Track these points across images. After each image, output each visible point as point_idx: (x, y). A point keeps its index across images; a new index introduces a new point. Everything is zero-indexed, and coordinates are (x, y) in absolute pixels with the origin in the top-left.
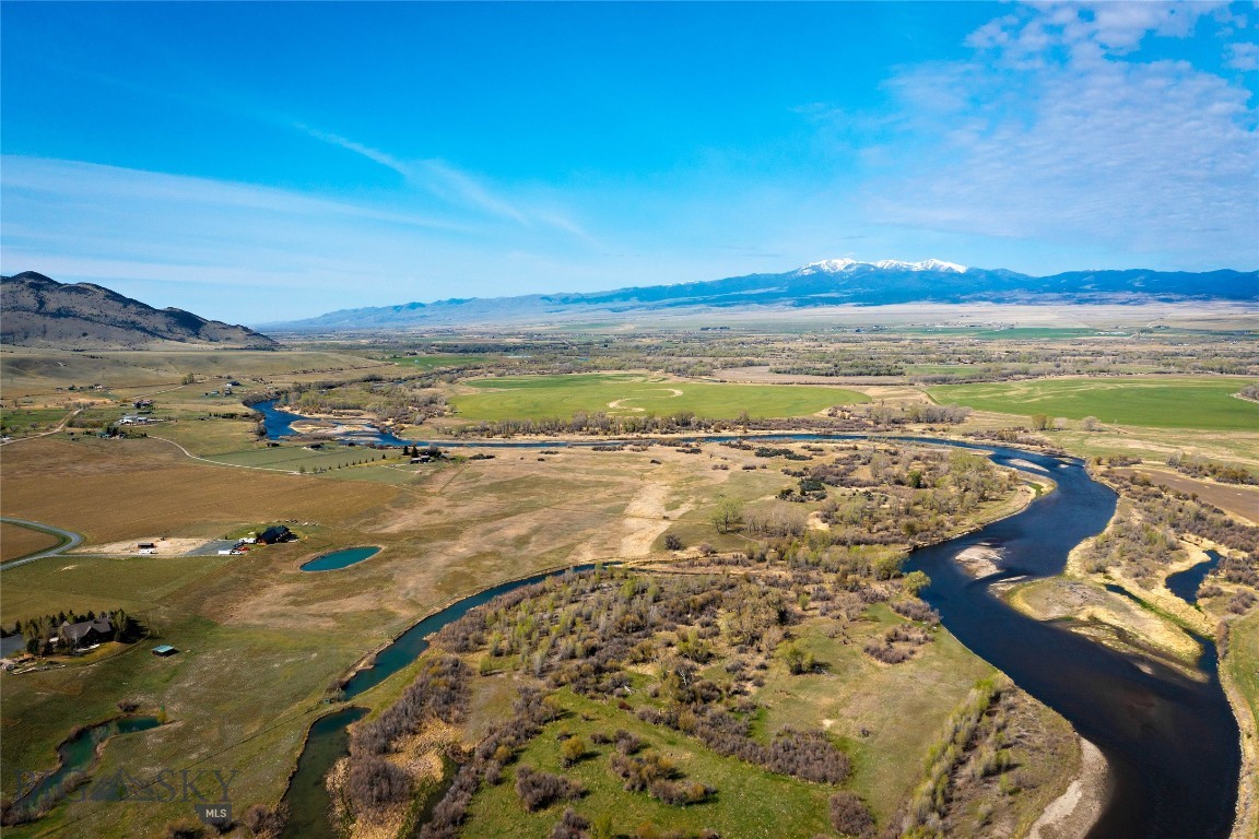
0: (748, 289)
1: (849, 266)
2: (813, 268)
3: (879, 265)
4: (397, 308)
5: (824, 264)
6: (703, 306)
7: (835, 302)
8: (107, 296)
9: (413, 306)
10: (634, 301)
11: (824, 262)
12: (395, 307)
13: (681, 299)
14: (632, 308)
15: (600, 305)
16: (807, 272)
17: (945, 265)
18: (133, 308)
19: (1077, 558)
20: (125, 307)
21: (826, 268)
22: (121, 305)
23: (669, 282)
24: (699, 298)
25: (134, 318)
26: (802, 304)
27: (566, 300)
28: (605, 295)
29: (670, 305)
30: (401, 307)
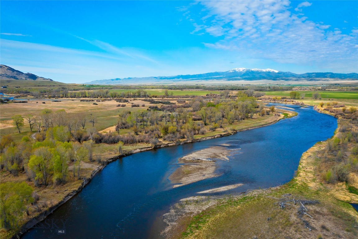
0: (214, 76)
1: (244, 70)
2: (233, 70)
3: (253, 70)
4: (112, 80)
5: (237, 69)
6: (200, 80)
7: (239, 80)
8: (8, 69)
9: (117, 79)
10: (181, 79)
11: (236, 69)
12: (112, 79)
13: (194, 79)
14: (180, 80)
15: (171, 80)
16: (231, 72)
17: (272, 70)
18: (16, 73)
19: (310, 160)
20: (13, 72)
21: (237, 70)
22: (12, 71)
23: (191, 74)
24: (200, 78)
25: (15, 75)
26: (229, 80)
27: (161, 78)
28: (172, 77)
29: (191, 80)
30: (114, 80)
